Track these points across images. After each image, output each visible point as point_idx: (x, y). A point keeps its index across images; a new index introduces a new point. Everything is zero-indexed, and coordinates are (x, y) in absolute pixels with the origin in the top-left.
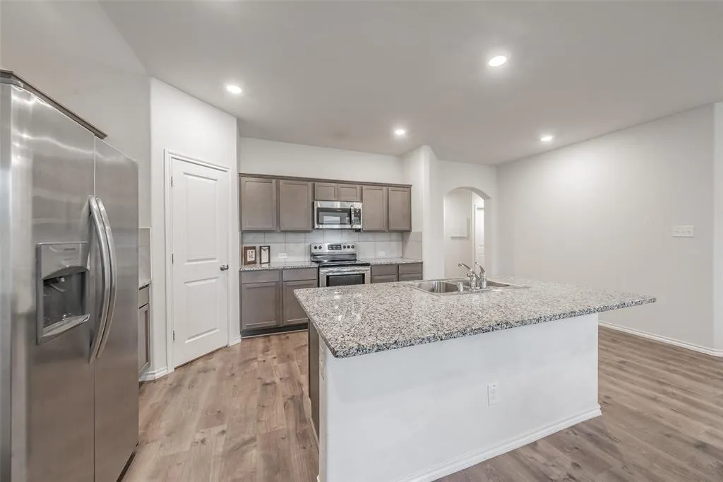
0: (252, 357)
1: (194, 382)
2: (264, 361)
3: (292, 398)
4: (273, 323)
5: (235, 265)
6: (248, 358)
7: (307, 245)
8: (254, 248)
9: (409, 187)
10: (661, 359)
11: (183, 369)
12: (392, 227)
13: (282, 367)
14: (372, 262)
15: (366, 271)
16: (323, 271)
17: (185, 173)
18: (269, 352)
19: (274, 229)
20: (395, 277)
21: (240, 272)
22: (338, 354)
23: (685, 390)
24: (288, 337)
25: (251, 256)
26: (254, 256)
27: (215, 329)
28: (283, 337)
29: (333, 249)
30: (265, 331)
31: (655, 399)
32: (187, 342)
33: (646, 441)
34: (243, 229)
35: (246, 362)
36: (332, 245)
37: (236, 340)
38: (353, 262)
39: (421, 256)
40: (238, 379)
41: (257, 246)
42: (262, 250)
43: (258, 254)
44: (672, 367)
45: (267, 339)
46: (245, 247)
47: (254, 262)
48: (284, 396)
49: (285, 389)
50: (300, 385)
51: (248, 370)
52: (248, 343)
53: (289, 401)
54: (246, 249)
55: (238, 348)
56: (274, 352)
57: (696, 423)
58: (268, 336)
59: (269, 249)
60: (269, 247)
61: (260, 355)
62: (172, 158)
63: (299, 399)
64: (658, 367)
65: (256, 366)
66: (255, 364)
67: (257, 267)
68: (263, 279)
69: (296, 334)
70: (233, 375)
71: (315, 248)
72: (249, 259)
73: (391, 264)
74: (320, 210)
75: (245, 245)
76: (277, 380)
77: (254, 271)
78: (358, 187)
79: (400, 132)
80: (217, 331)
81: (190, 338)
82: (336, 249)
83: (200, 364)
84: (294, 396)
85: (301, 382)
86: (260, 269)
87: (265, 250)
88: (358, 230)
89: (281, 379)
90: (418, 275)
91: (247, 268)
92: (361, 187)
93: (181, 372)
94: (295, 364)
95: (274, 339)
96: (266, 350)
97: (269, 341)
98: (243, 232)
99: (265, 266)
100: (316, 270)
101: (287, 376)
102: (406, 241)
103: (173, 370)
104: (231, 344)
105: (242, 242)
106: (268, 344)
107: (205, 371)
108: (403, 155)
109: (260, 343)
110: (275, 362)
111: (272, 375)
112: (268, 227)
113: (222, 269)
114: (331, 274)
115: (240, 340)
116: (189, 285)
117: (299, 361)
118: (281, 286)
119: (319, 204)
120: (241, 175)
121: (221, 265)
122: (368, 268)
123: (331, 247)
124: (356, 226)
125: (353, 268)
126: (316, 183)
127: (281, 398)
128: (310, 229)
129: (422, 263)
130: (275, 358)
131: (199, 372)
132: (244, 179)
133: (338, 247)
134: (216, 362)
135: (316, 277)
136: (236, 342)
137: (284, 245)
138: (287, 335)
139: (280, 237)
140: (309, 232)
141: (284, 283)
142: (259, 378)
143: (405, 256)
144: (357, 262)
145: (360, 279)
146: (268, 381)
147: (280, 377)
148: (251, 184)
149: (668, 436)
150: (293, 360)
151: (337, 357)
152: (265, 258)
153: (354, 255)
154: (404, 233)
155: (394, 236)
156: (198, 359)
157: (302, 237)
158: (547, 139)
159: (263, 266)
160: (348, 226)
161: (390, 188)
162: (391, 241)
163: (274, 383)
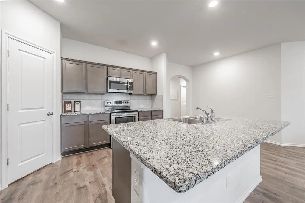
0: (69, 169)
1: (24, 194)
2: (78, 171)
3: (99, 196)
4: (82, 146)
5: (58, 112)
6: (66, 170)
7: (103, 101)
8: (71, 103)
9: (156, 73)
10: (267, 149)
11: (16, 184)
12: (148, 92)
13: (90, 174)
14: (139, 110)
15: (136, 114)
16: (112, 114)
17: (20, 50)
18: (81, 164)
19: (84, 91)
20: (150, 117)
21: (61, 117)
22: (181, 189)
23: (283, 163)
24: (92, 154)
25: (68, 107)
26: (70, 107)
27: (43, 153)
28: (89, 154)
29: (117, 103)
30: (78, 151)
31: (276, 169)
32: (20, 165)
33: (287, 192)
34: (64, 91)
35: (65, 174)
36: (117, 102)
37: (57, 158)
38: (128, 110)
39: (162, 107)
40: (59, 187)
41: (73, 102)
42: (76, 104)
43: (73, 106)
44: (272, 153)
45: (78, 156)
46: (64, 102)
47: (71, 111)
48: (93, 195)
49: (94, 190)
50: (104, 185)
51: (66, 180)
52: (66, 160)
53: (98, 199)
54: (65, 103)
55: (59, 164)
56: (84, 164)
57: (298, 179)
58: (80, 154)
59: (80, 103)
60: (80, 102)
61: (75, 167)
62: (9, 37)
63: (105, 196)
64: (268, 153)
65: (72, 175)
66: (72, 174)
67: (73, 113)
68: (76, 120)
69: (97, 151)
70: (56, 184)
71: (108, 103)
72: (67, 109)
73: (148, 111)
74: (111, 82)
75: (64, 101)
76: (88, 184)
77: (70, 115)
78: (131, 71)
79: (154, 44)
80: (44, 154)
81: (22, 162)
82: (119, 103)
83: (30, 178)
84: (100, 194)
85: (104, 183)
86: (75, 114)
87: (77, 104)
88: (131, 94)
89: (90, 183)
90: (161, 116)
91: (65, 114)
92: (133, 72)
93: (13, 187)
94: (99, 171)
95: (84, 156)
96: (79, 163)
97: (81, 157)
98: (63, 93)
99: (79, 113)
100: (109, 114)
101: (94, 180)
102: (154, 100)
103: (7, 186)
104: (54, 162)
105: (63, 100)
106: (80, 159)
107: (34, 184)
108: (153, 57)
109: (74, 159)
110: (85, 171)
111: (84, 180)
112: (80, 90)
113: (48, 115)
114: (117, 116)
115: (61, 159)
116: (22, 125)
117: (101, 168)
118: (88, 124)
119: (110, 79)
120: (62, 59)
121: (48, 112)
122: (137, 113)
123: (116, 102)
124: (130, 92)
125: (128, 113)
126: (108, 67)
127: (92, 197)
128: (105, 92)
129: (162, 110)
130: (85, 168)
131: (29, 185)
132: (64, 61)
133: (120, 102)
134: (43, 176)
135: (109, 119)
136: (58, 160)
137: (89, 101)
138: (92, 153)
139: (87, 97)
140: (104, 94)
141: (90, 122)
142: (75, 184)
143: (153, 107)
144: (130, 110)
145: (133, 119)
146: (82, 185)
147: (90, 181)
148: (69, 65)
149: (293, 188)
150: (97, 169)
151: (180, 192)
152: (77, 108)
153: (129, 106)
154: (153, 96)
155: (148, 97)
156: (29, 175)
157: (99, 97)
158: (217, 54)
159: (76, 113)
160: (126, 91)
161: (147, 73)
162: (146, 100)
163: (86, 186)
